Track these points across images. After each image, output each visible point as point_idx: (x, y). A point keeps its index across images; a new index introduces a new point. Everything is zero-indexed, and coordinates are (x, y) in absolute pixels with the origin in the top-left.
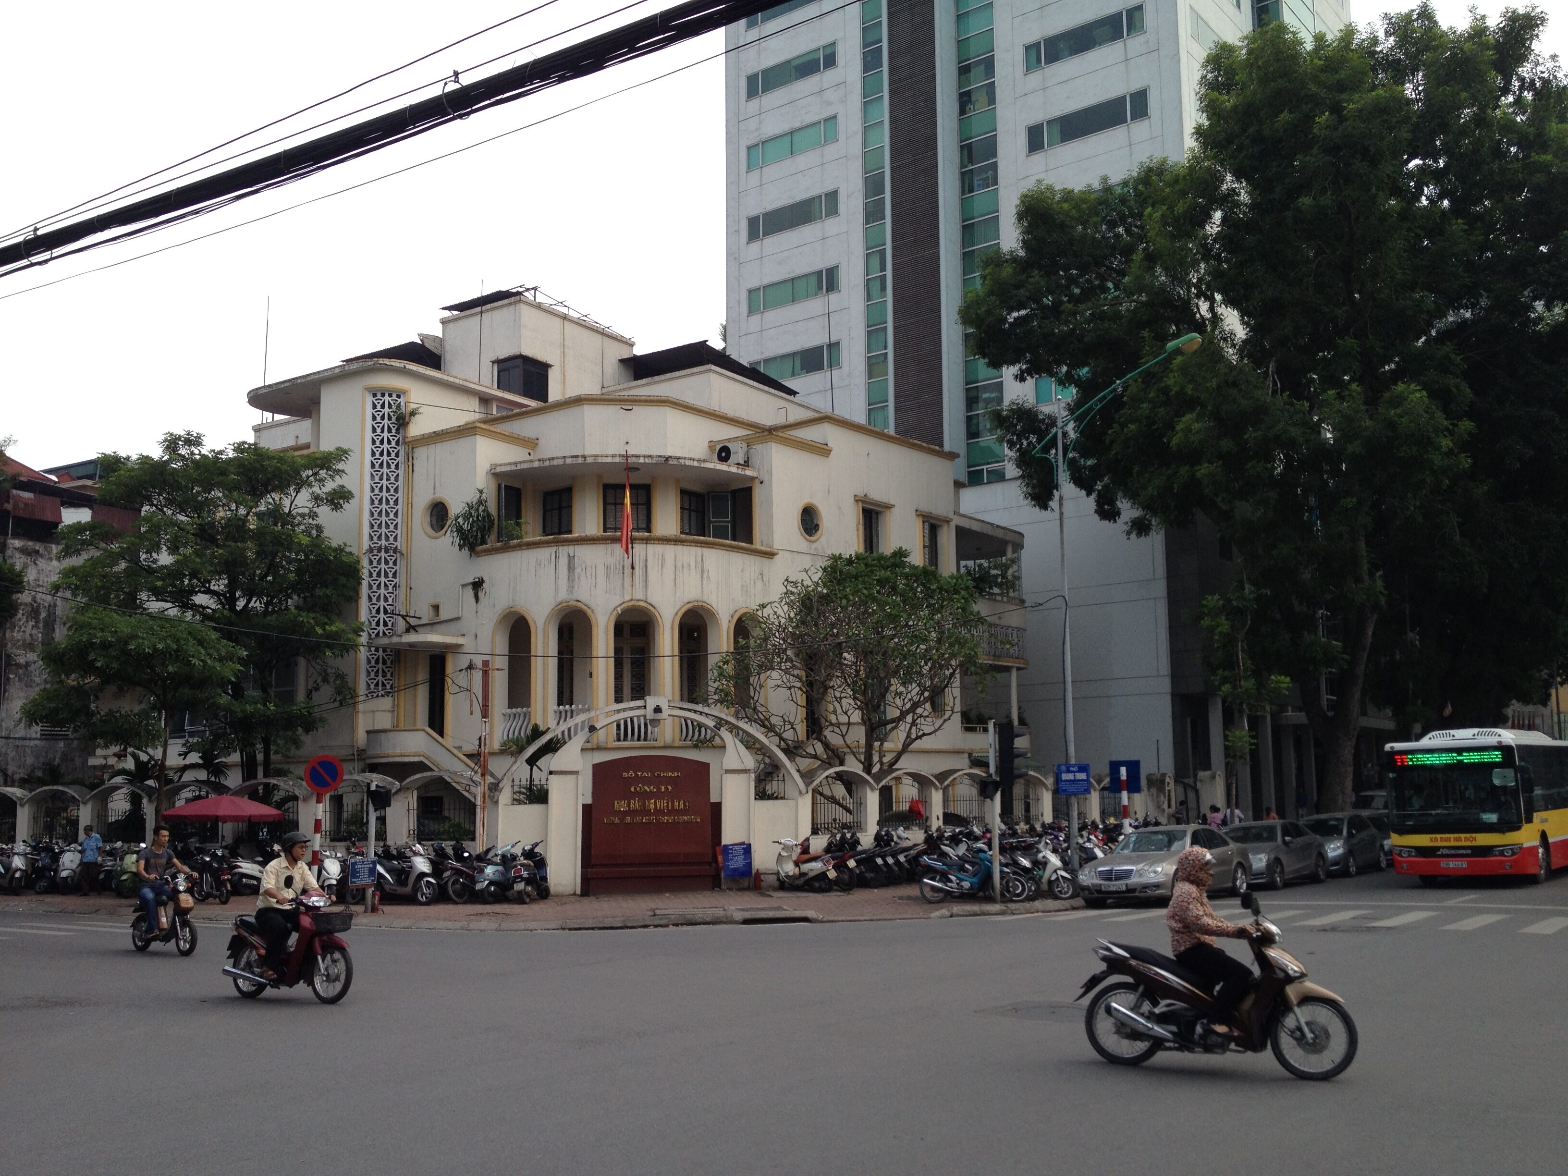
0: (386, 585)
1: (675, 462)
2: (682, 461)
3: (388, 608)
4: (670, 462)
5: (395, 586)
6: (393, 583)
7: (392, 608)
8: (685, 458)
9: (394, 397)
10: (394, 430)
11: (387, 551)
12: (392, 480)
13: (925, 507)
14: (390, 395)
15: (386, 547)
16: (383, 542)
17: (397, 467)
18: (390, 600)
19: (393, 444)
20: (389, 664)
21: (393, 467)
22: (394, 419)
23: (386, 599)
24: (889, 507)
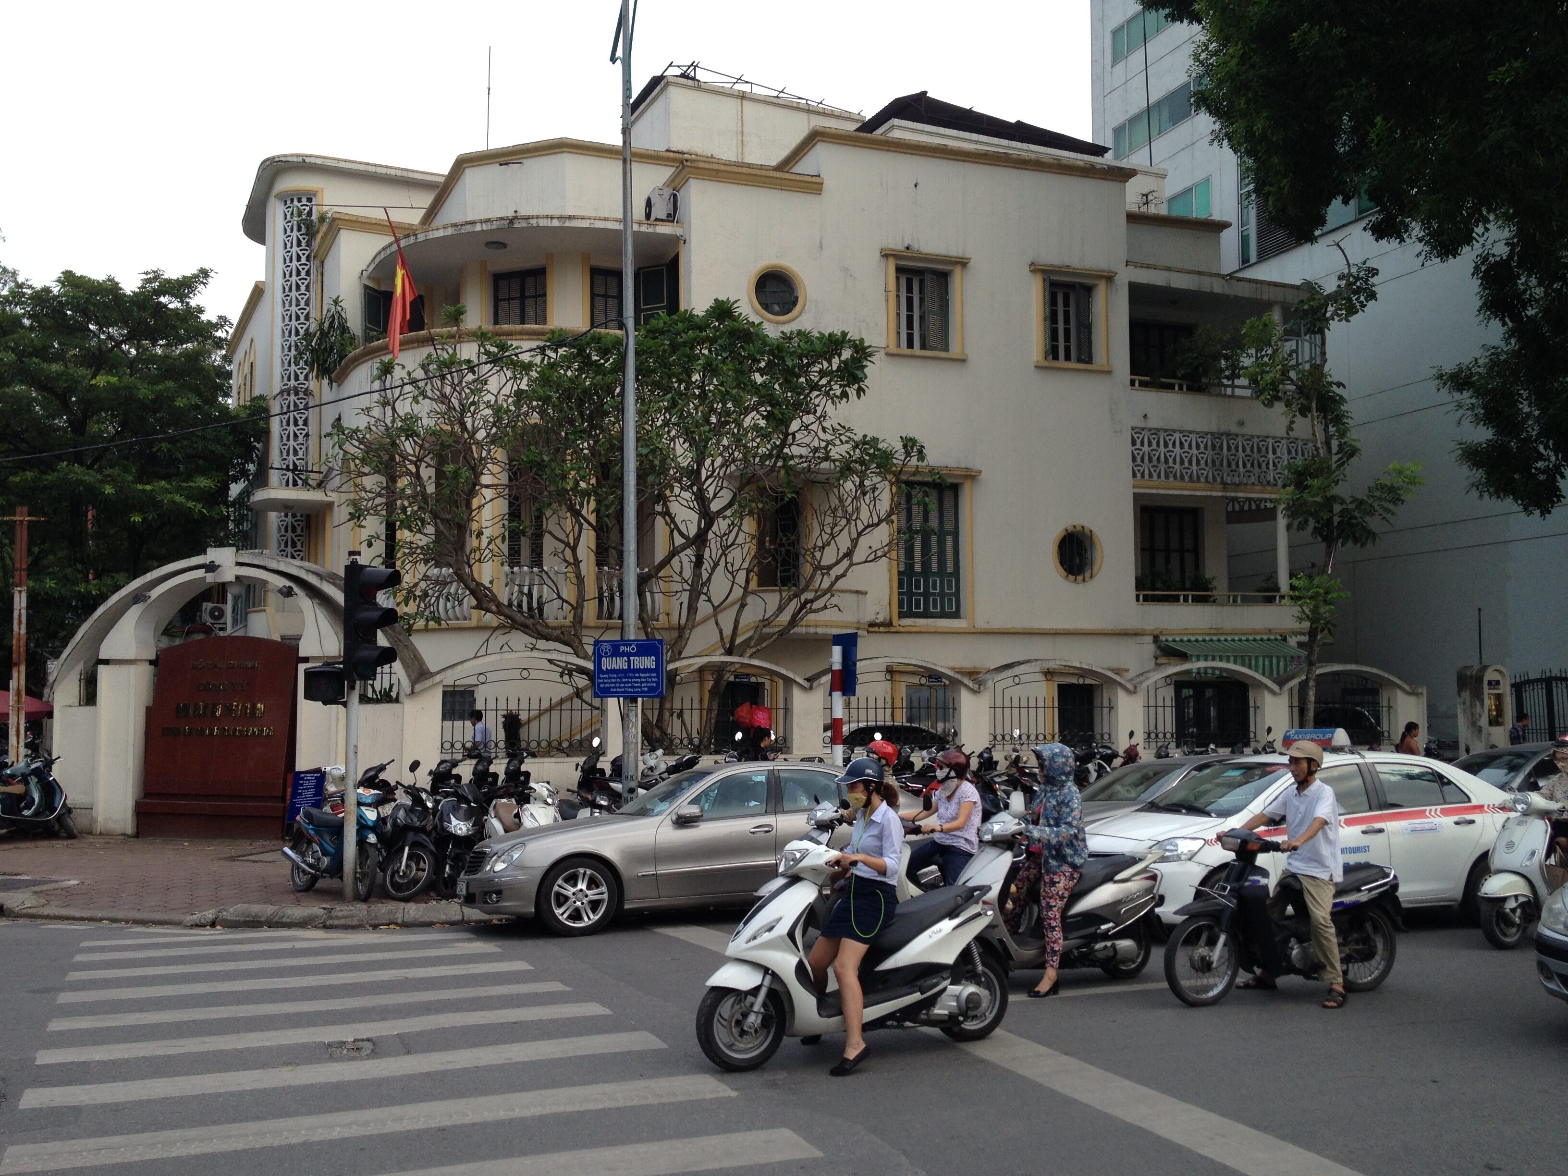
0: (295, 435)
1: (524, 224)
2: (534, 222)
3: (297, 462)
4: (516, 225)
5: (307, 435)
6: (304, 432)
7: (303, 462)
8: (538, 217)
9: (304, 201)
10: (304, 243)
11: (296, 394)
12: (302, 305)
13: (1053, 257)
14: (300, 200)
15: (295, 387)
16: (292, 383)
17: (308, 288)
18: (300, 453)
19: (303, 260)
20: (299, 531)
21: (303, 288)
22: (304, 230)
23: (296, 452)
24: (963, 263)
